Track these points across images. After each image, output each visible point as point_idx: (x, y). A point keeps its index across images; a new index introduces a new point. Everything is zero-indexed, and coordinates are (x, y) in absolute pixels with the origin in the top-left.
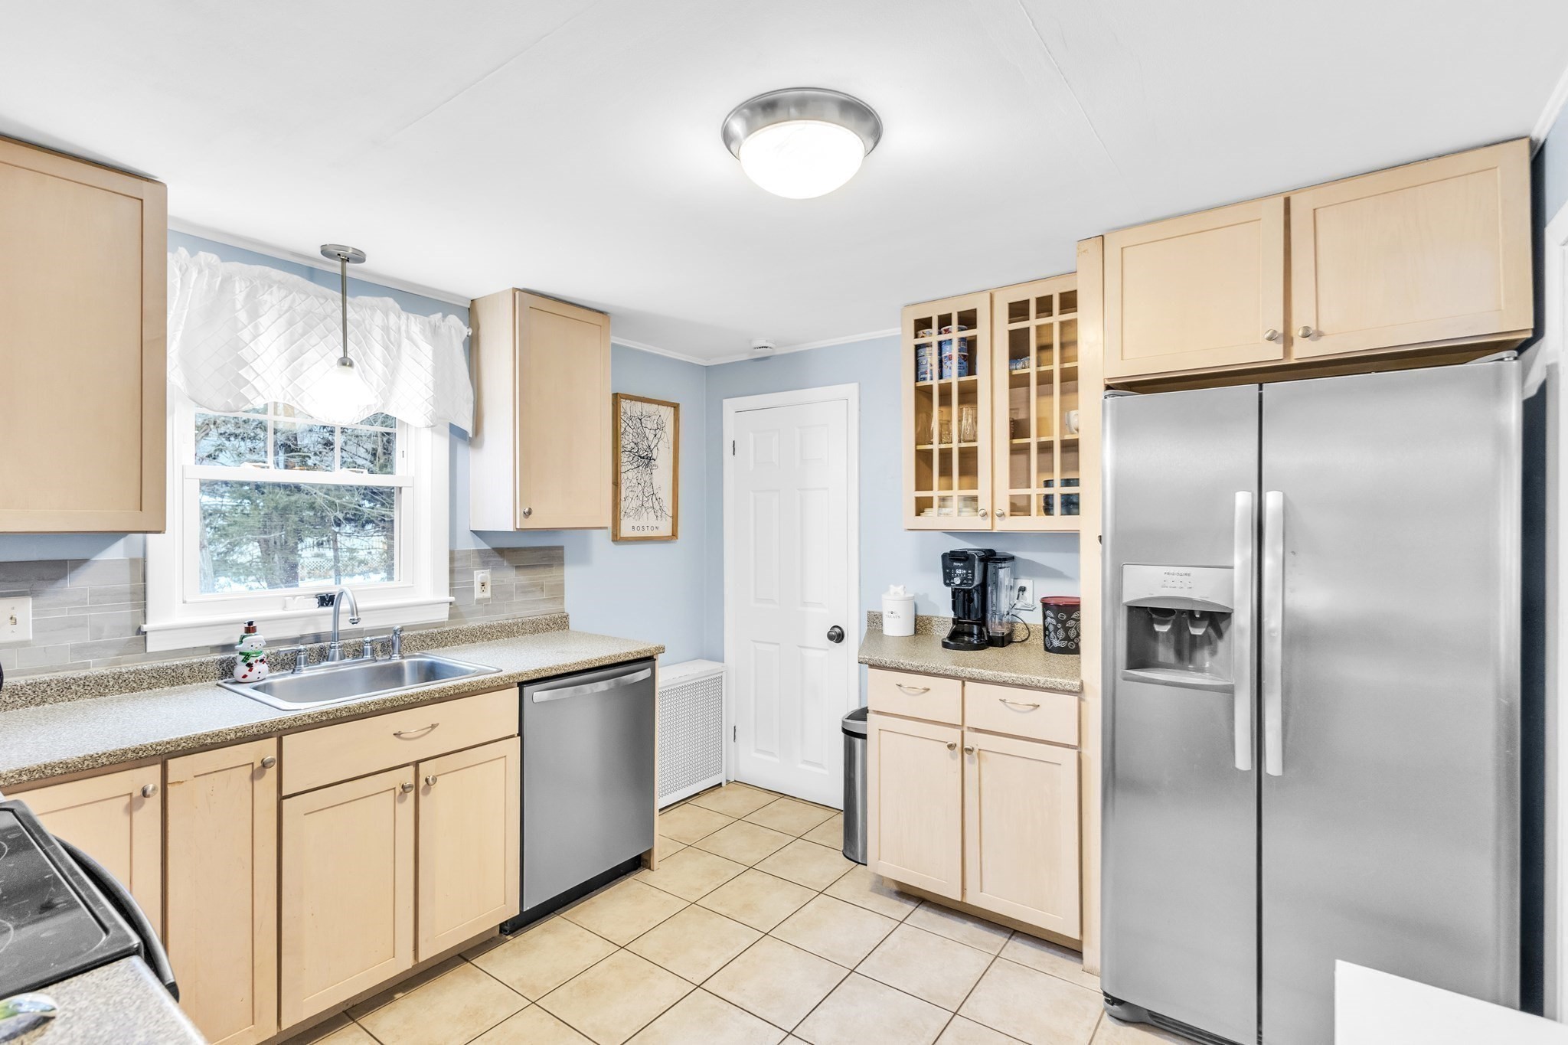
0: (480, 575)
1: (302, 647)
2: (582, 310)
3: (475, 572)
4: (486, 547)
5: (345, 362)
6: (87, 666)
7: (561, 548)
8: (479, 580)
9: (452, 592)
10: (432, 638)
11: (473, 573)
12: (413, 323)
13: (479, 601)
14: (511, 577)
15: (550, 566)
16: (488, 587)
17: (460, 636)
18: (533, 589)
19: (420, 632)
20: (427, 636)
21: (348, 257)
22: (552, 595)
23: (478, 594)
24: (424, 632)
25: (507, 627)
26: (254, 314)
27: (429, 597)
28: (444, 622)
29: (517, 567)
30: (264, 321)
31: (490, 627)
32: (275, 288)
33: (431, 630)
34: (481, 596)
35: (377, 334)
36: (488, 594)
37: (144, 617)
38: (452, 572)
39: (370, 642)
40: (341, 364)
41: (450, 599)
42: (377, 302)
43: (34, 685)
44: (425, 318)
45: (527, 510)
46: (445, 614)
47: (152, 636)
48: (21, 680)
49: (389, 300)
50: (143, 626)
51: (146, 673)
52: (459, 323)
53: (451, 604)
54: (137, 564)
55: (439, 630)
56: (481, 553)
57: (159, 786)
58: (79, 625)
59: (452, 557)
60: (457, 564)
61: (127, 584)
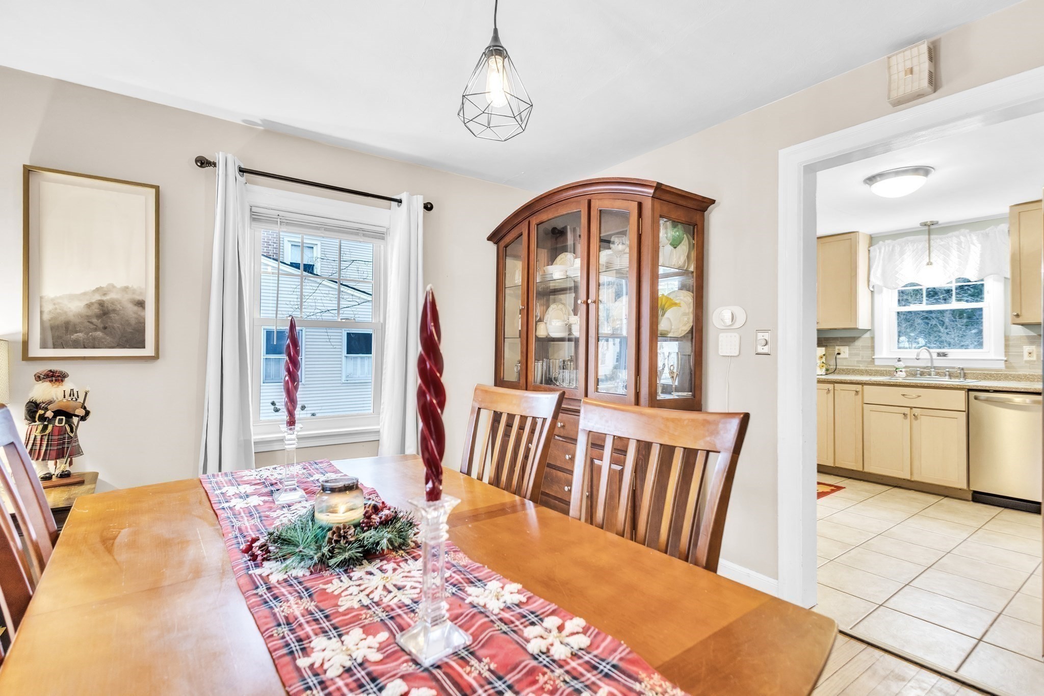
0: (1027, 349)
1: (918, 369)
3: (1024, 346)
4: (1036, 335)
5: (930, 263)
6: (859, 366)
8: (1026, 351)
9: (1006, 356)
10: (991, 375)
11: (1022, 348)
12: (973, 236)
13: (1027, 362)
16: (1035, 355)
17: (1009, 377)
19: (984, 372)
20: (988, 374)
21: (929, 225)
23: (1026, 357)
24: (986, 372)
26: (902, 253)
27: (992, 356)
28: (1002, 369)
30: (905, 256)
31: (1032, 375)
32: (909, 243)
33: (991, 372)
34: (1029, 359)
35: (955, 246)
36: (1034, 358)
37: (874, 354)
38: (1007, 346)
39: (948, 371)
40: (928, 264)
41: (1005, 359)
42: (956, 233)
43: (847, 369)
44: (982, 231)
45: (1015, 314)
46: (1002, 366)
47: (876, 360)
48: (844, 368)
49: (962, 231)
50: (873, 357)
51: (873, 370)
52: (1004, 227)
53: (1006, 361)
54: (873, 338)
55: (996, 372)
56: (1029, 337)
57: (833, 390)
58: (859, 355)
59: (1007, 339)
60: (1011, 343)
61: (870, 345)
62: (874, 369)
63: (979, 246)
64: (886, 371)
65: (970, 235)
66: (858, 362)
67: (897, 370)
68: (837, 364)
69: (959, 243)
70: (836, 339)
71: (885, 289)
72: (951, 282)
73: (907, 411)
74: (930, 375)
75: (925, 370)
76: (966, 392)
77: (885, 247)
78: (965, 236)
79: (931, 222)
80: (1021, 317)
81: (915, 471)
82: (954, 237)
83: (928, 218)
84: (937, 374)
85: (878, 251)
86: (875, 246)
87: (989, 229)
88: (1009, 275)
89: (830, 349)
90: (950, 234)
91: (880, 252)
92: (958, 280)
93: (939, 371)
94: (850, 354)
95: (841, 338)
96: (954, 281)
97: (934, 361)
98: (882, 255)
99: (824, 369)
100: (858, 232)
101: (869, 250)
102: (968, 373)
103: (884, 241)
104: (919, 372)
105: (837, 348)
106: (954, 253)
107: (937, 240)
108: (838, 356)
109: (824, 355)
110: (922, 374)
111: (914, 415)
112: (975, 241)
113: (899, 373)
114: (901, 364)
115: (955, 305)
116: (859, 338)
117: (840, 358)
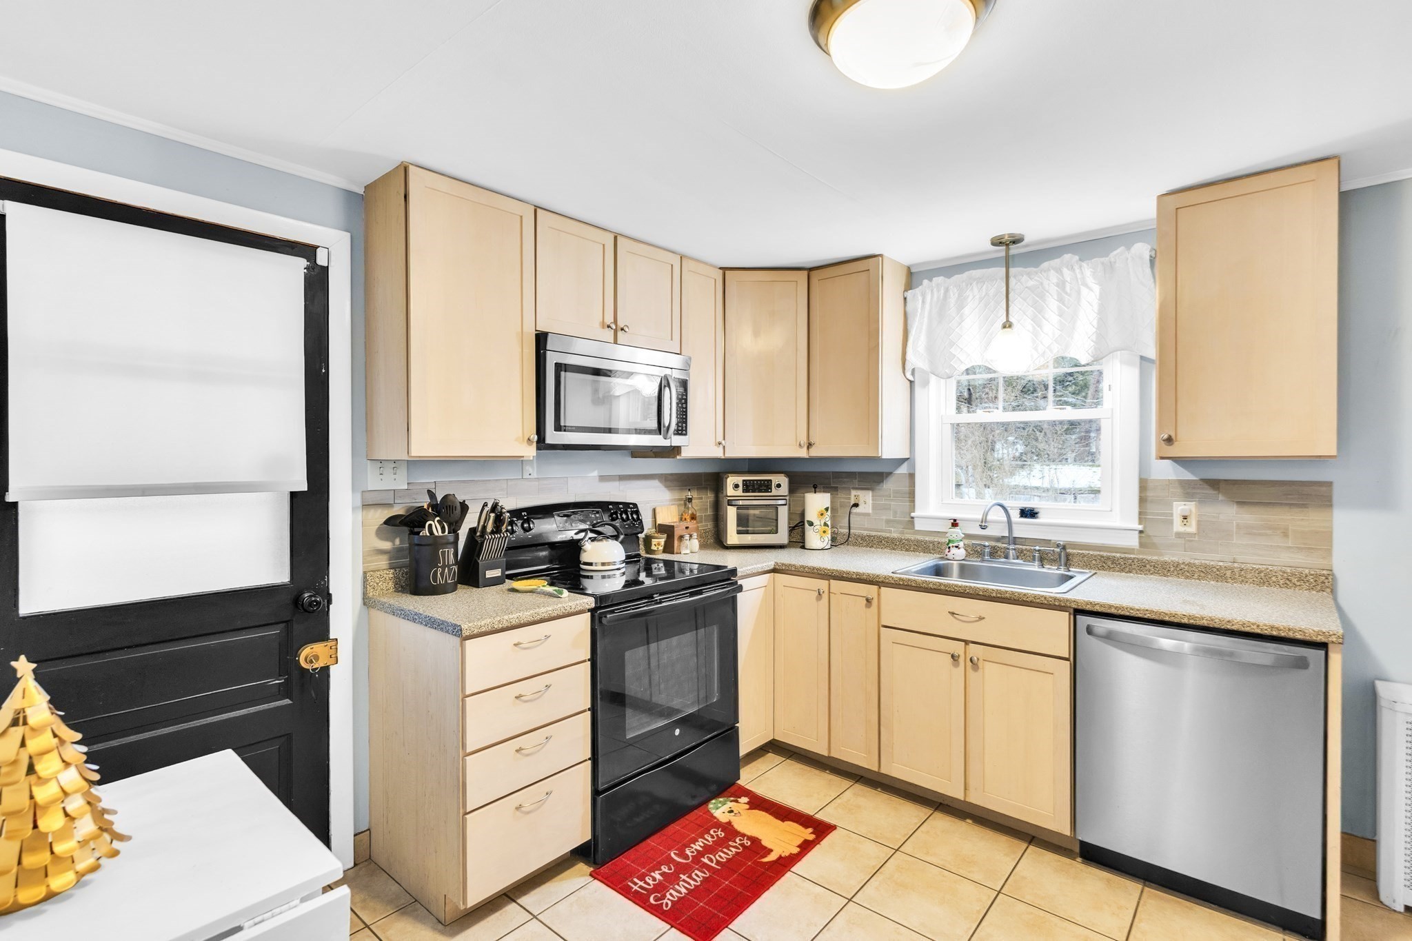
0: (1180, 507)
1: (987, 544)
2: (1272, 175)
3: (1175, 503)
4: (1195, 478)
5: (1007, 325)
6: (891, 532)
7: (1329, 484)
8: (1179, 512)
9: (1141, 521)
10: (1114, 561)
11: (1172, 506)
12: (1086, 269)
13: (1180, 535)
14: (1228, 513)
15: (1304, 506)
16: (1193, 522)
17: (1148, 566)
18: (1269, 532)
19: (1101, 553)
20: (1108, 558)
21: (1007, 242)
22: (1305, 544)
23: (1178, 526)
24: (1105, 554)
25: (1215, 570)
26: (960, 306)
28: (1134, 549)
29: (1239, 503)
30: (966, 310)
31: (1189, 565)
32: (973, 286)
33: (1114, 554)
34: (1182, 529)
35: (1053, 289)
36: (1192, 528)
37: (913, 509)
38: (1142, 500)
39: (1039, 551)
40: (1004, 327)
41: (1140, 527)
42: (1056, 262)
43: (869, 536)
44: (1103, 259)
45: (1166, 436)
46: (1133, 541)
47: (916, 521)
48: (865, 533)
49: (1067, 257)
50: (913, 514)
51: (912, 541)
52: (1142, 250)
53: (1141, 532)
54: (912, 476)
55: (1123, 556)
56: (1184, 484)
57: (827, 592)
58: (890, 509)
59: (1143, 485)
60: (1150, 494)
61: (907, 489)
62: (912, 537)
63: (1097, 288)
64: (933, 542)
65: (1081, 267)
66: (888, 522)
67: (951, 545)
68: (851, 525)
69: (1061, 285)
70: (851, 475)
71: (933, 379)
72: (1045, 366)
73: (958, 648)
74: (1006, 557)
75: (1000, 545)
76: (1070, 614)
77: (932, 291)
78: (1072, 269)
79: (1011, 235)
80: (1176, 443)
81: (972, 783)
82: (1052, 271)
83: (1005, 229)
84: (1020, 554)
85: (920, 298)
86: (917, 289)
87: (1115, 253)
88: (1152, 353)
89: (841, 495)
90: (1045, 265)
91: (923, 302)
92: (1060, 361)
93: (1024, 547)
94: (874, 507)
95: (861, 473)
96: (1051, 364)
97: (1014, 527)
98: (927, 306)
99: (828, 536)
100: (881, 255)
101: (905, 299)
102: (1073, 555)
103: (931, 280)
104: (987, 550)
105: (854, 493)
106: (1053, 304)
107: (1023, 278)
108: (855, 510)
109: (827, 509)
110: (994, 553)
111: (971, 660)
112: (1090, 281)
113: (954, 550)
114: (957, 533)
115: (1051, 413)
116: (889, 474)
117: (857, 514)
